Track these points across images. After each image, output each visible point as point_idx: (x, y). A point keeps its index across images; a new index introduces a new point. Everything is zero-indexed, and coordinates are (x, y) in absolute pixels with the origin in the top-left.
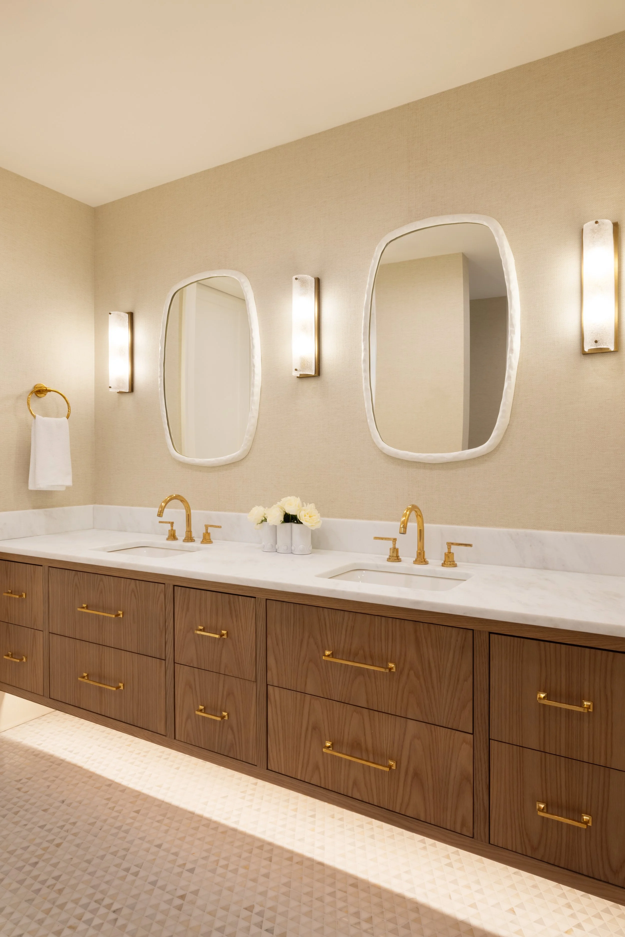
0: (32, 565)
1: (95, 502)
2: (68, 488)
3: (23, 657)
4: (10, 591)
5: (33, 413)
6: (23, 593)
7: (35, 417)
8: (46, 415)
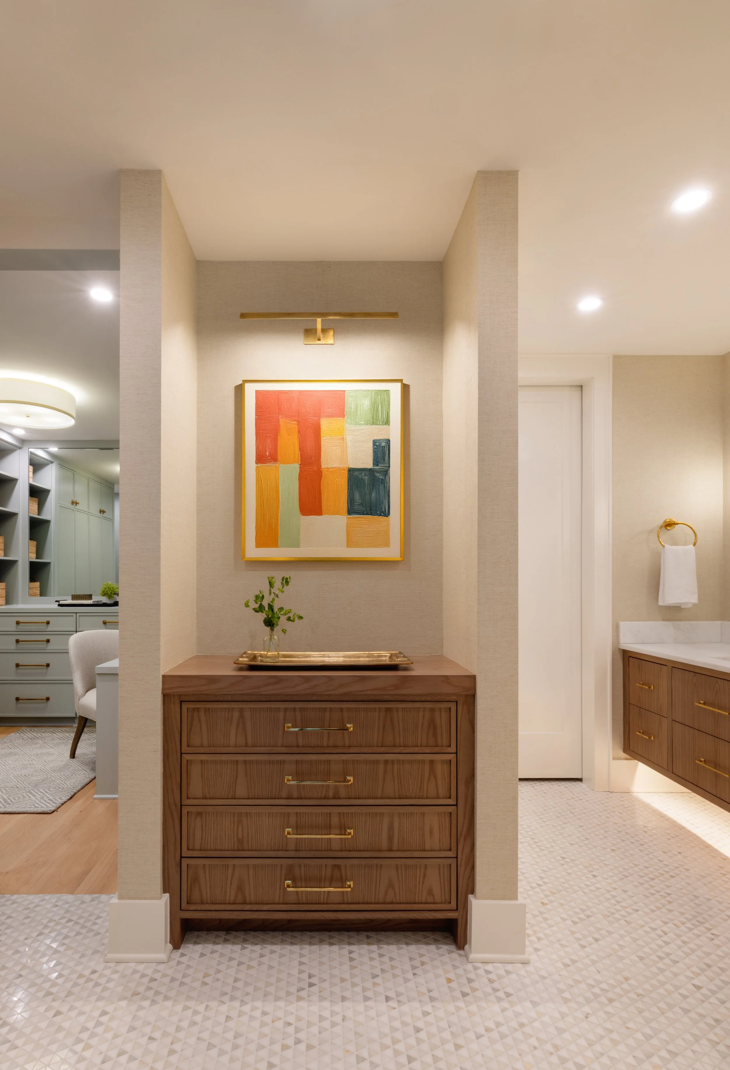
0: (659, 665)
1: (723, 619)
2: (694, 605)
3: (652, 736)
4: (642, 683)
5: (662, 543)
6: (651, 686)
7: (664, 546)
8: (675, 544)
